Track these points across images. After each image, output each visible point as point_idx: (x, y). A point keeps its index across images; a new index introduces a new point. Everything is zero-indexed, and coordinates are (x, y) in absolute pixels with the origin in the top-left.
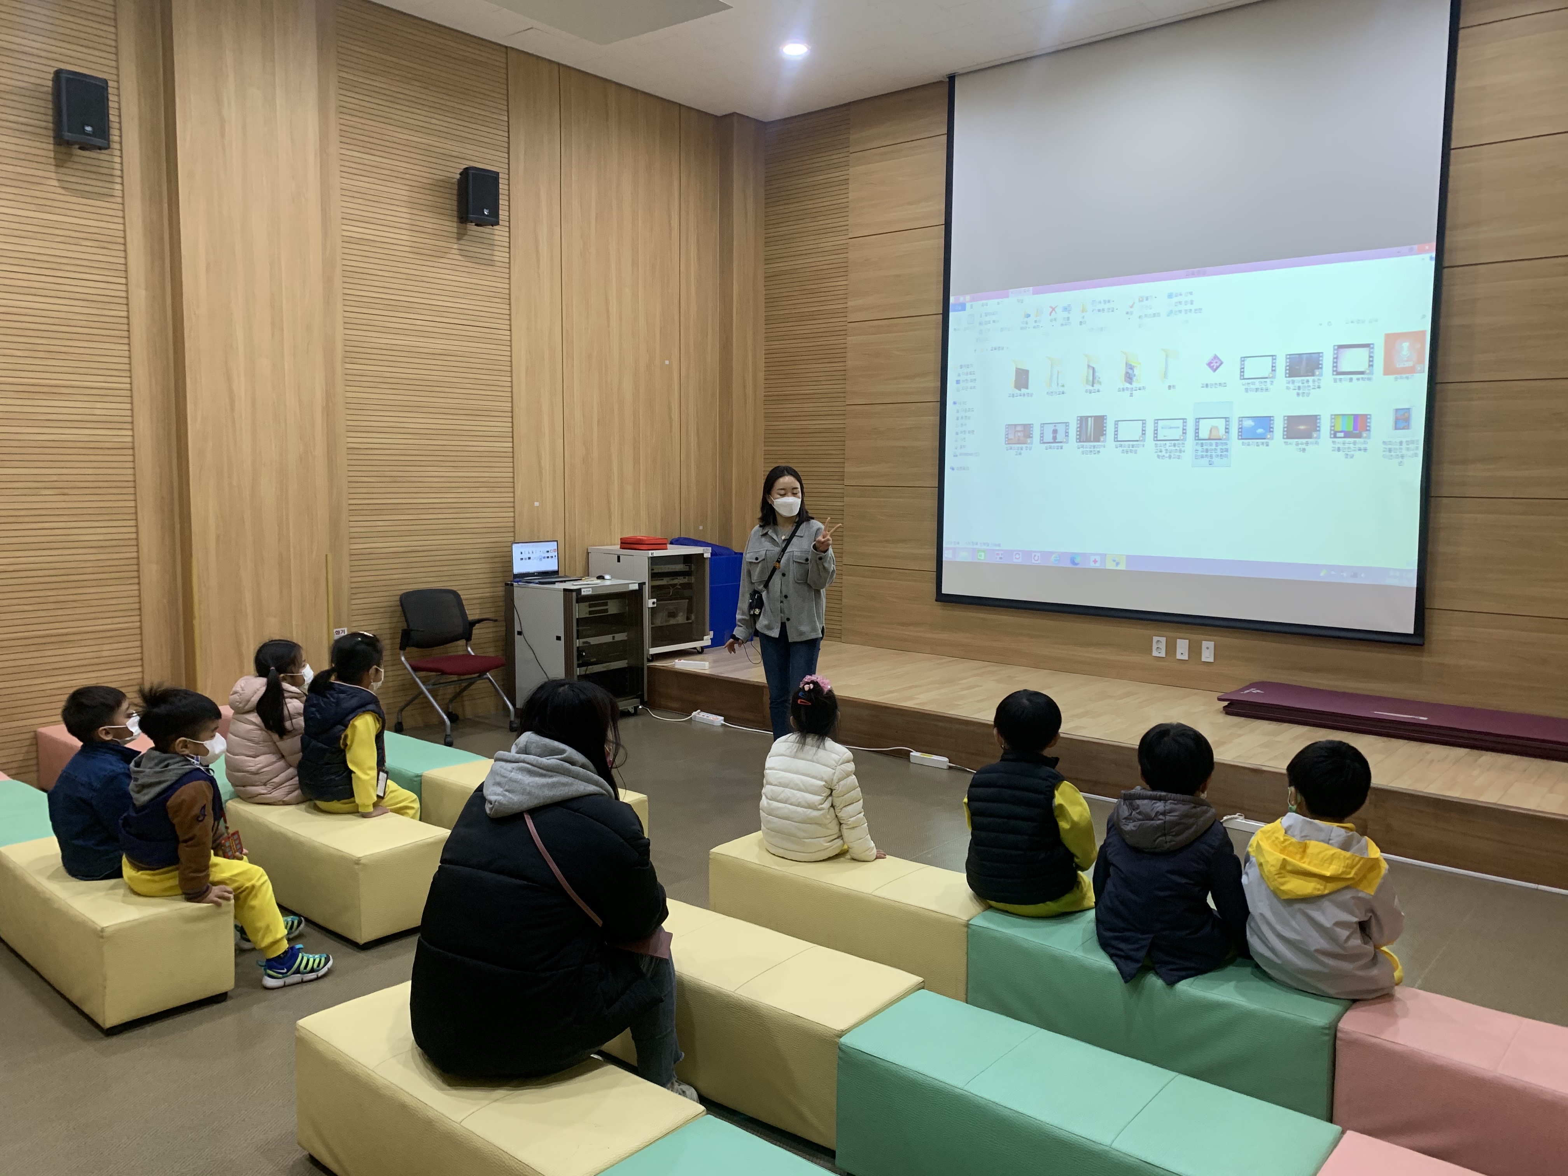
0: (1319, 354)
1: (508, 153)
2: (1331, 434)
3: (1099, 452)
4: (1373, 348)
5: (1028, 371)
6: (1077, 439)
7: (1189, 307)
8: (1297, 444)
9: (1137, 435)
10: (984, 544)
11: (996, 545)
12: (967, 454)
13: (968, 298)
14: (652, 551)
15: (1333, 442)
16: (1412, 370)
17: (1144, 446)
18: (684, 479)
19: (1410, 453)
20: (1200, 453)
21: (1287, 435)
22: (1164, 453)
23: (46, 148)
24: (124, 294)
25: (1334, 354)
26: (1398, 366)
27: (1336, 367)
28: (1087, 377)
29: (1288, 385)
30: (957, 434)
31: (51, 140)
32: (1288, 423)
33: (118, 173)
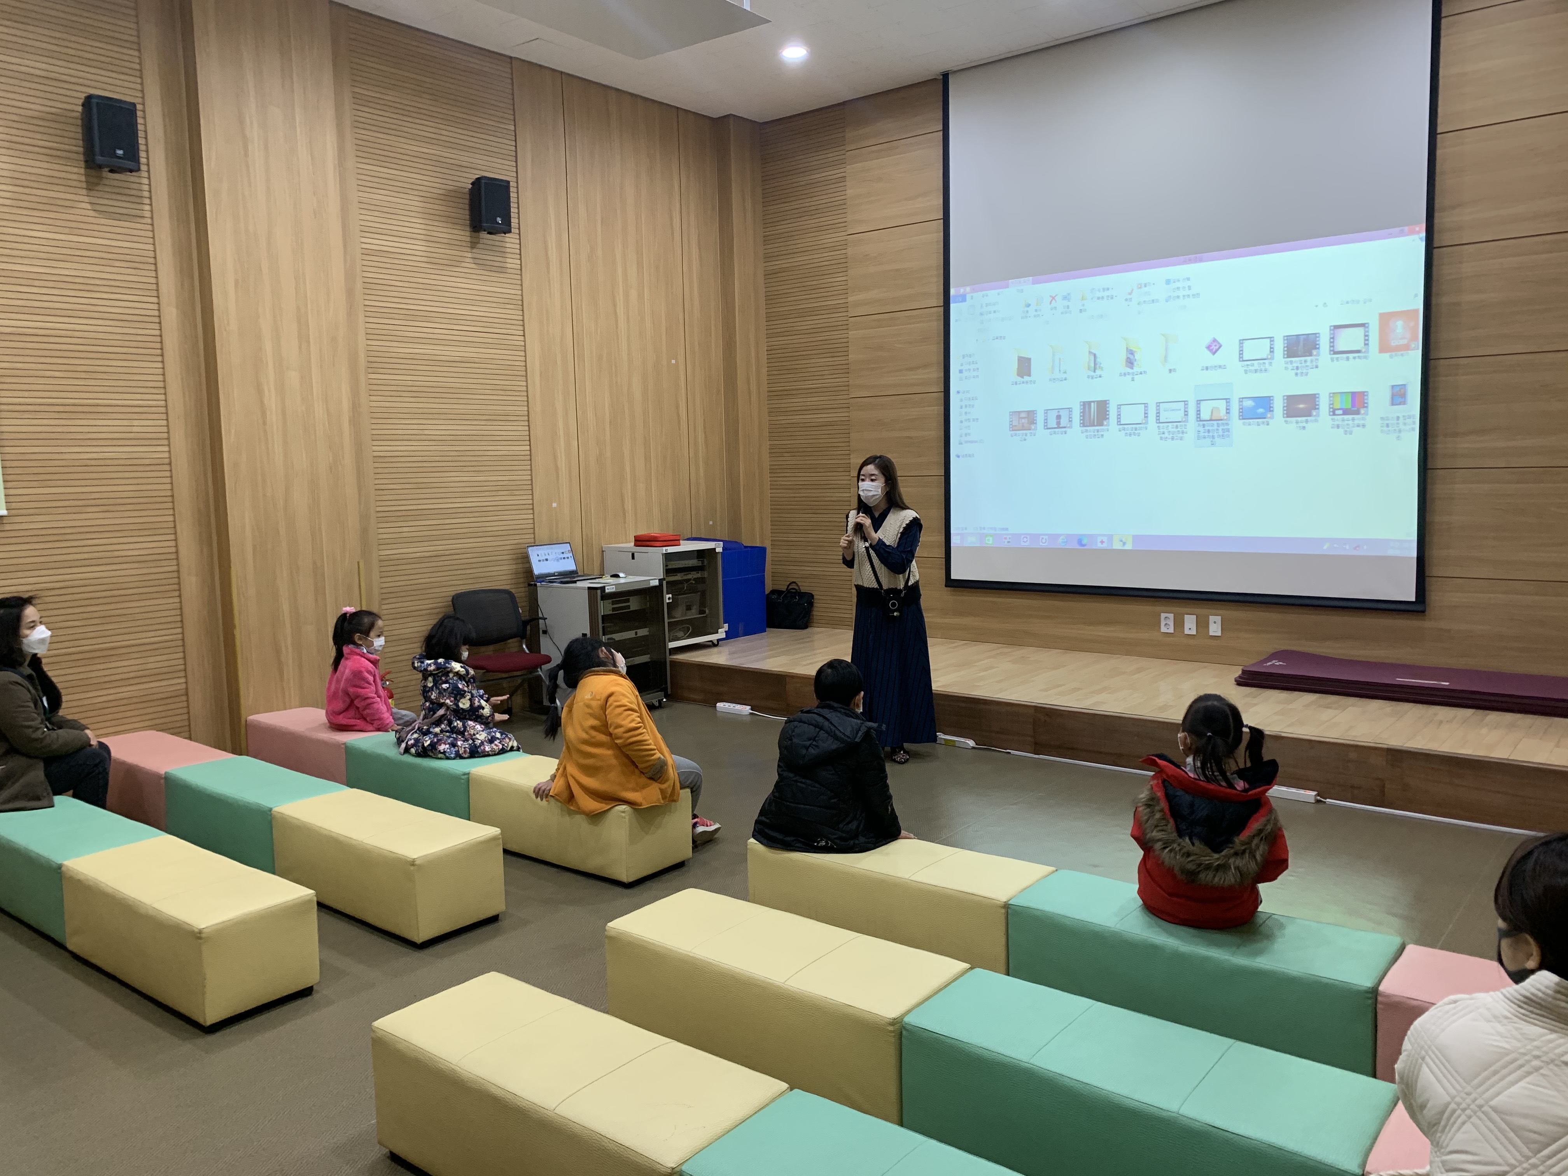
0: (1316, 335)
1: (516, 162)
2: (1330, 412)
3: (1102, 435)
4: (1368, 327)
5: (1030, 359)
6: (1081, 423)
7: (1187, 292)
8: (1297, 422)
9: (1140, 418)
10: (991, 528)
11: (1003, 529)
12: (972, 442)
13: (968, 289)
14: (666, 548)
15: (1332, 419)
16: (1407, 348)
17: (1146, 429)
18: (693, 475)
19: (1408, 427)
20: (1202, 434)
21: (1287, 414)
22: (1166, 435)
23: (76, 172)
24: (156, 313)
25: (1330, 334)
26: (1393, 344)
27: (1333, 346)
28: (1089, 362)
29: (1286, 365)
30: (961, 422)
31: (83, 164)
32: (1287, 403)
33: (146, 194)
